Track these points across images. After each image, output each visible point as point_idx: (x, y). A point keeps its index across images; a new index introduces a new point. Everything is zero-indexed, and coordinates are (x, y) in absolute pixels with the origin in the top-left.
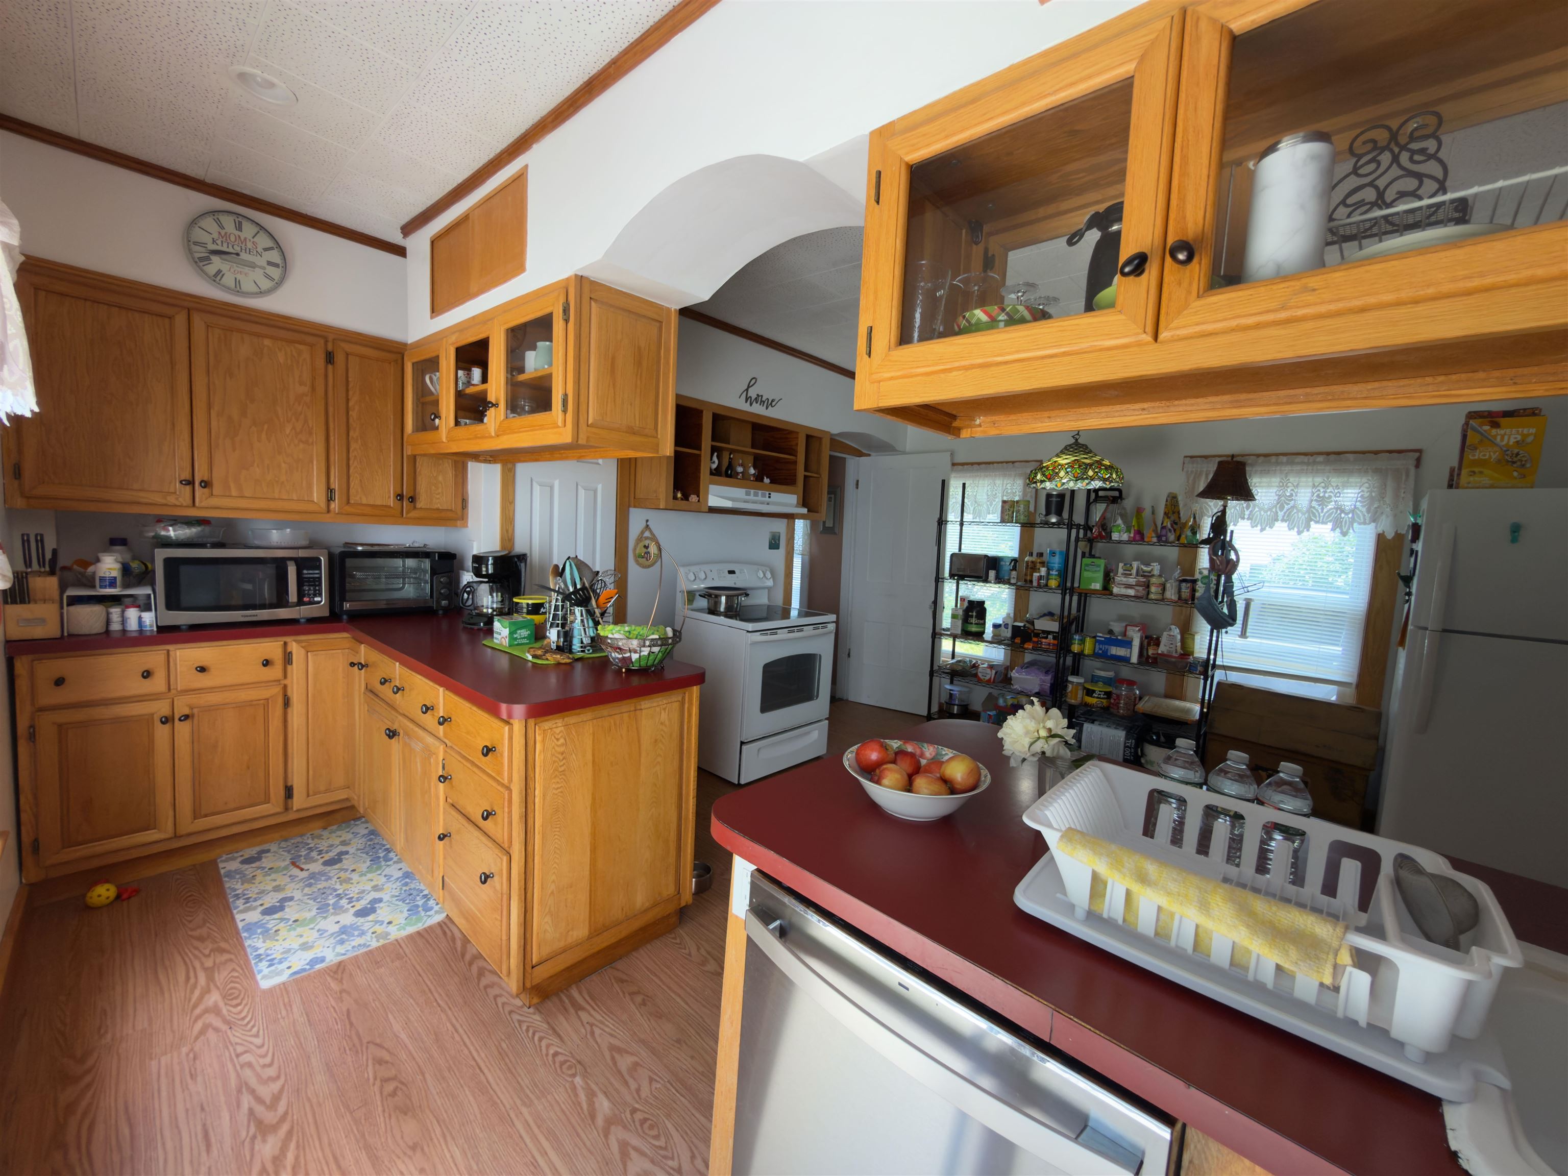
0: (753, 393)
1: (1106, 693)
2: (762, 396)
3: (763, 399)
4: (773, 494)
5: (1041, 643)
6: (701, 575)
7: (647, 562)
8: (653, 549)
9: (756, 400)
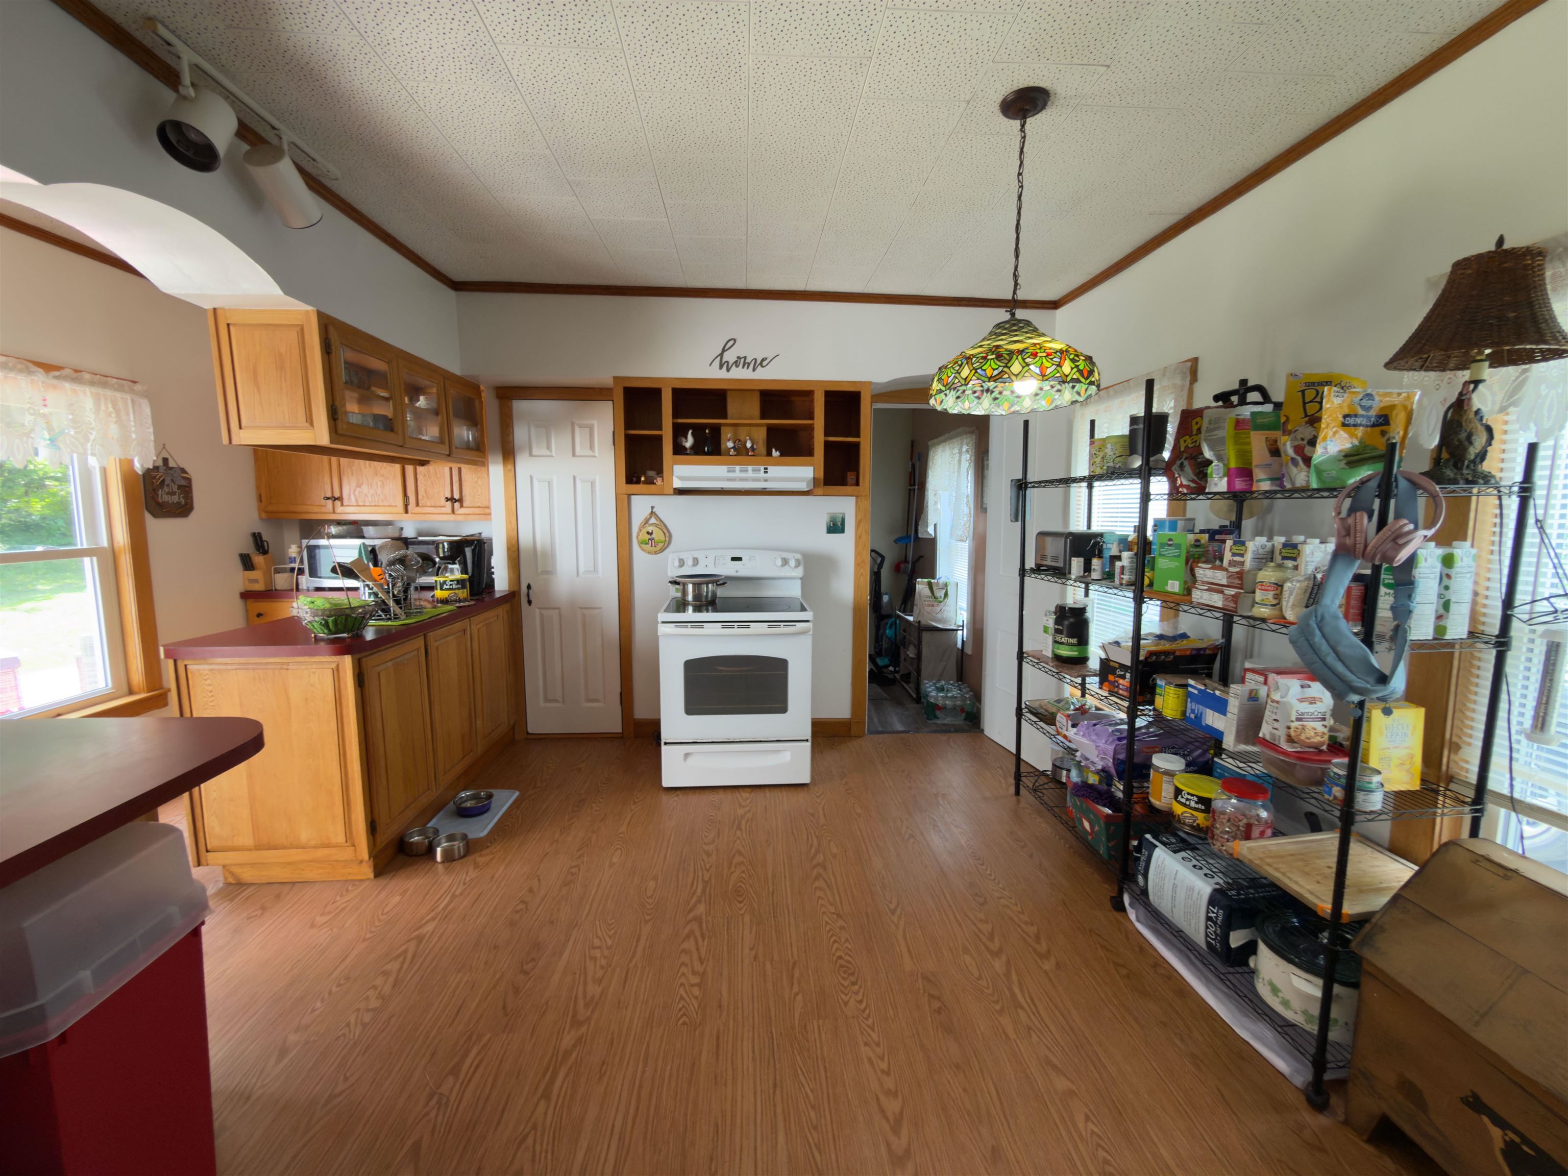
0: (730, 357)
1: (1201, 800)
2: (745, 358)
3: (748, 360)
4: (770, 468)
5: (1118, 687)
6: (690, 562)
7: (654, 549)
8: (658, 535)
9: (736, 364)
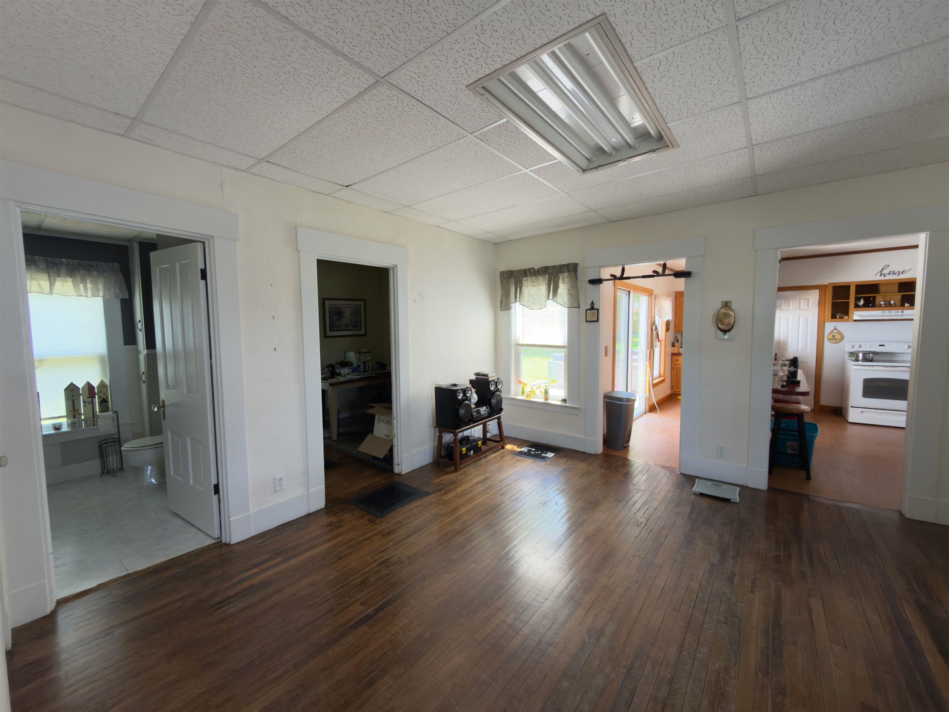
0: (886, 271)
2: (894, 271)
6: (858, 346)
7: (835, 342)
8: (837, 336)
9: (889, 274)
